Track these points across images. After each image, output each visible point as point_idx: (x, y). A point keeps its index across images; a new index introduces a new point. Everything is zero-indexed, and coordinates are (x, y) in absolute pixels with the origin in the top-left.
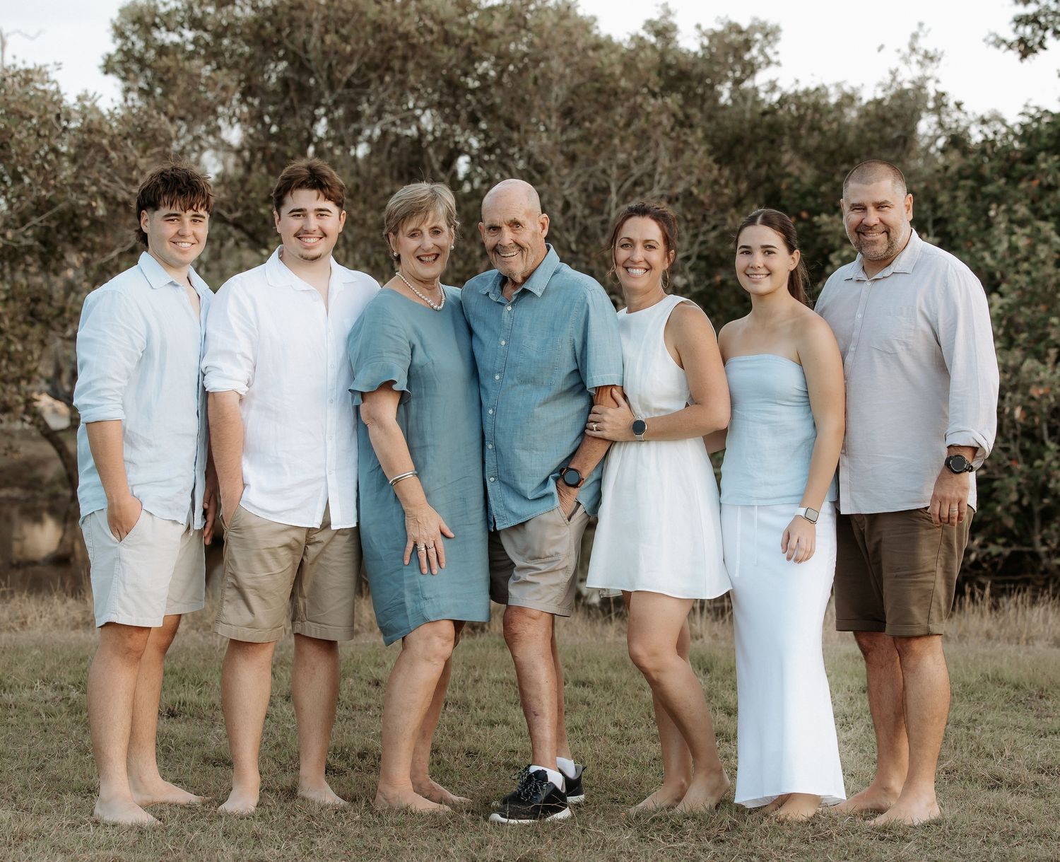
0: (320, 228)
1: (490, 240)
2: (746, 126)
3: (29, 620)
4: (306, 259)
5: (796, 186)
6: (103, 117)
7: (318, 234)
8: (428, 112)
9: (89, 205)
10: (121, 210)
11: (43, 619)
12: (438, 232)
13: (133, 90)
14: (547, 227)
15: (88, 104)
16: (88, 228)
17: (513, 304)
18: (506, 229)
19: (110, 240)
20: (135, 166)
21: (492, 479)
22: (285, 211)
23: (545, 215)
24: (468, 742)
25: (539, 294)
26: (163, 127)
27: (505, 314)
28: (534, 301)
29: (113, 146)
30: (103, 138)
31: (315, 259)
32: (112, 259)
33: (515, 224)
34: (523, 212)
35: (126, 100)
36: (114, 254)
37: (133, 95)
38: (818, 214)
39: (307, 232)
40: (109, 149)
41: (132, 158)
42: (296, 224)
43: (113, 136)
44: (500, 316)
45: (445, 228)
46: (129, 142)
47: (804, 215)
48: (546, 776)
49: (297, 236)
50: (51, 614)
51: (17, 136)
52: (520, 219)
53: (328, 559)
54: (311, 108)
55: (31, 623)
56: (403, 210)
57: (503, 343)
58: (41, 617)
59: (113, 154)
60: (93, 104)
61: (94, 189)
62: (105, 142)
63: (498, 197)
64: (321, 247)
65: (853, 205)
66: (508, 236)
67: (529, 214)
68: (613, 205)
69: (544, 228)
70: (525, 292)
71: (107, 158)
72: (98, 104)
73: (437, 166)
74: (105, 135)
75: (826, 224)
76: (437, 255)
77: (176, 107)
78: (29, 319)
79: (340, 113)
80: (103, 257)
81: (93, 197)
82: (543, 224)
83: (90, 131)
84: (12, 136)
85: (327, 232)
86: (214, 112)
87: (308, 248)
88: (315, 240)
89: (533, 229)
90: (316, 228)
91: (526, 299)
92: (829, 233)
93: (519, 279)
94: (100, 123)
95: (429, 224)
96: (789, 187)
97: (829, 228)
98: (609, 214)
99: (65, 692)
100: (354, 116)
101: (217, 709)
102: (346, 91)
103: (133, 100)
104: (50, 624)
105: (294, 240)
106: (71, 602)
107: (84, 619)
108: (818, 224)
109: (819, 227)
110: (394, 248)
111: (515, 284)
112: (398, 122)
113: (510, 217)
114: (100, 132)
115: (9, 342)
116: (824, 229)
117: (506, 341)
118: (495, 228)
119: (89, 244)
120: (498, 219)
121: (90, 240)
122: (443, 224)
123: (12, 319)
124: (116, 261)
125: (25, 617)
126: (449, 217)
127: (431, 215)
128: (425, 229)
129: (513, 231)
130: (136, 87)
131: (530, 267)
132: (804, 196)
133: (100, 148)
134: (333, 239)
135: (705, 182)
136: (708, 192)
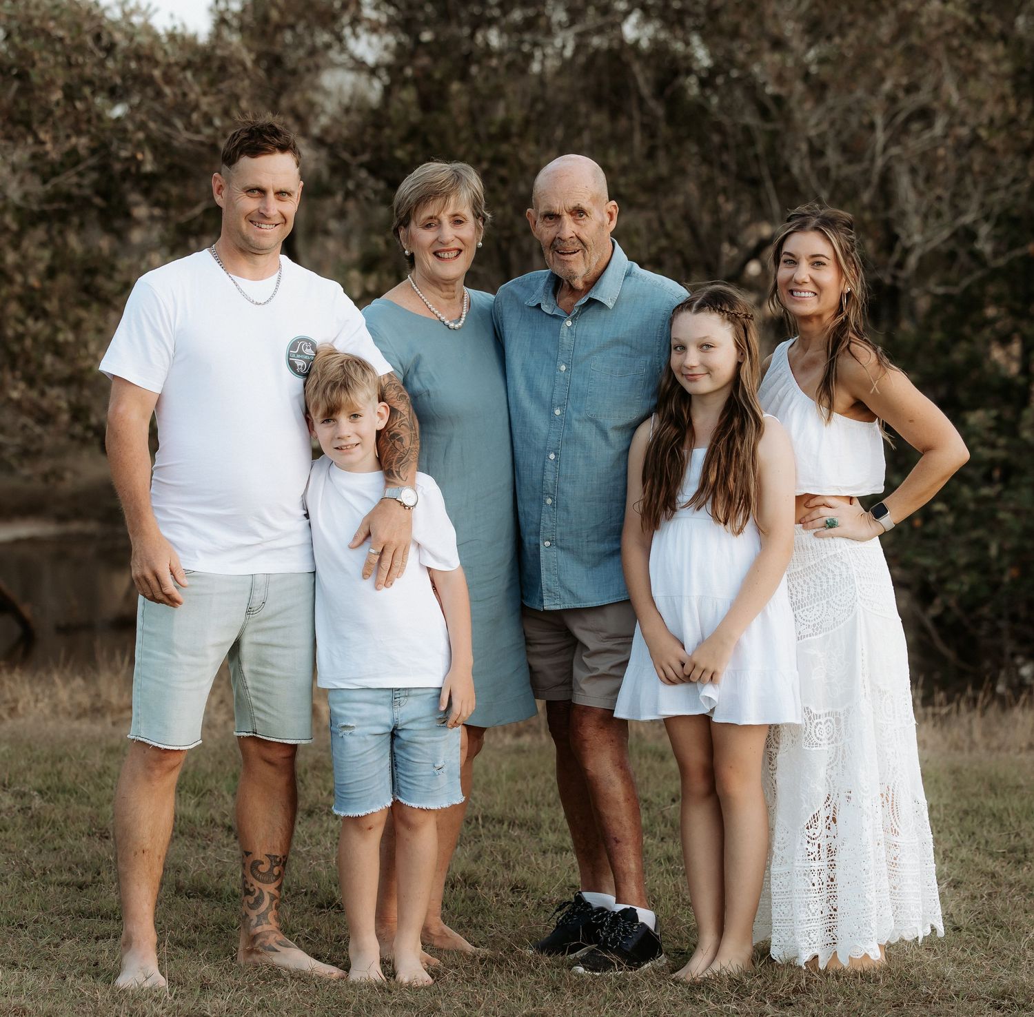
1: (545, 232)
3: (20, 706)
6: (156, 37)
8: (633, 18)
9: (134, 157)
11: (40, 705)
12: (460, 222)
14: (615, 217)
15: (136, 20)
17: (573, 319)
18: (567, 218)
19: (191, 193)
20: (196, 107)
21: (547, 543)
23: (614, 203)
24: (521, 873)
25: (610, 305)
27: (564, 331)
28: (603, 314)
29: (168, 80)
30: (155, 67)
32: (195, 218)
33: (579, 212)
34: (588, 196)
40: (161, 83)
41: (192, 96)
43: (169, 65)
44: (557, 334)
45: (471, 218)
46: (189, 75)
48: (636, 915)
50: (50, 697)
51: (40, 65)
52: (585, 205)
55: (24, 709)
56: (417, 195)
57: (563, 368)
58: (37, 701)
59: (167, 90)
60: (146, 21)
61: (141, 135)
62: (157, 73)
63: (557, 177)
66: (569, 228)
67: (595, 200)
68: (879, 149)
69: (611, 219)
70: (592, 302)
71: (159, 94)
74: (156, 64)
76: (460, 251)
78: (84, 297)
79: (516, 17)
81: (139, 146)
82: (611, 214)
83: (139, 58)
84: (33, 65)
89: (600, 219)
91: (592, 310)
93: (579, 284)
94: (152, 47)
95: (450, 211)
99: (26, 800)
101: (216, 825)
104: (47, 711)
106: (79, 682)
107: (93, 705)
110: (405, 246)
111: (572, 290)
113: (572, 204)
114: (152, 60)
115: (56, 330)
117: (566, 364)
118: (553, 217)
119: (164, 198)
120: (557, 206)
121: (164, 192)
122: (467, 212)
123: (61, 300)
125: (16, 701)
126: (475, 205)
127: (452, 200)
128: (445, 218)
129: (575, 221)
131: (594, 270)
133: (148, 81)
135: (998, 123)
136: (1003, 135)
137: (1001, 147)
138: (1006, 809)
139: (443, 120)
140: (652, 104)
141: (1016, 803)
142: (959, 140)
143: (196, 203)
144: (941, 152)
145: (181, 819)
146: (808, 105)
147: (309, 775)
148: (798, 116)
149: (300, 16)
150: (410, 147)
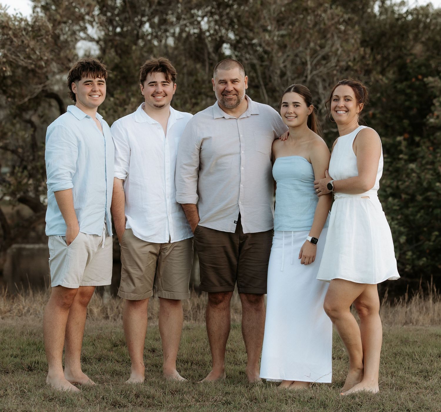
0: (164, 91)
2: (388, 26)
4: (157, 107)
5: (416, 61)
6: (9, 18)
7: (163, 94)
8: (206, 19)
9: (2, 69)
10: (30, 75)
13: (38, 7)
15: (1, 12)
16: (11, 86)
19: (24, 92)
20: (28, 46)
22: (146, 83)
26: (45, 24)
29: (16, 35)
30: (9, 30)
31: (161, 107)
32: (25, 103)
35: (34, 12)
36: (26, 100)
37: (39, 10)
38: (427, 77)
39: (158, 93)
40: (12, 37)
41: (26, 42)
42: (152, 89)
43: (15, 30)
46: (24, 33)
47: (420, 77)
49: (153, 95)
53: (172, 259)
54: (139, 17)
59: (15, 40)
60: (5, 12)
61: (4, 60)
62: (11, 33)
64: (165, 101)
65: (220, 80)
68: (309, 72)
71: (12, 43)
72: (7, 12)
73: (211, 50)
75: (431, 82)
77: (61, 16)
79: (156, 20)
80: (20, 101)
81: (4, 65)
83: (3, 27)
85: (168, 93)
86: (83, 19)
87: (158, 101)
88: (161, 97)
90: (162, 91)
92: (433, 87)
94: (7, 22)
96: (412, 62)
97: (433, 85)
98: (306, 77)
100: (164, 22)
102: (158, 8)
103: (38, 12)
105: (151, 98)
108: (426, 83)
109: (428, 84)
112: (188, 24)
114: (7, 27)
116: (430, 85)
119: (12, 94)
121: (12, 91)
124: (27, 104)
130: (40, 5)
132: (419, 67)
134: (170, 98)
135: (357, 59)
136: (359, 64)
137: (359, 69)
138: (413, 352)
139: (129, 61)
140: (213, 55)
141: (417, 349)
142: (342, 68)
143: (27, 96)
144: (335, 72)
145: (41, 363)
146: (280, 54)
147: (97, 341)
148: (275, 59)
149: (69, 18)
150: (115, 73)
